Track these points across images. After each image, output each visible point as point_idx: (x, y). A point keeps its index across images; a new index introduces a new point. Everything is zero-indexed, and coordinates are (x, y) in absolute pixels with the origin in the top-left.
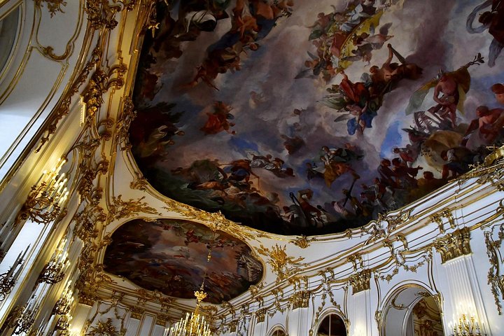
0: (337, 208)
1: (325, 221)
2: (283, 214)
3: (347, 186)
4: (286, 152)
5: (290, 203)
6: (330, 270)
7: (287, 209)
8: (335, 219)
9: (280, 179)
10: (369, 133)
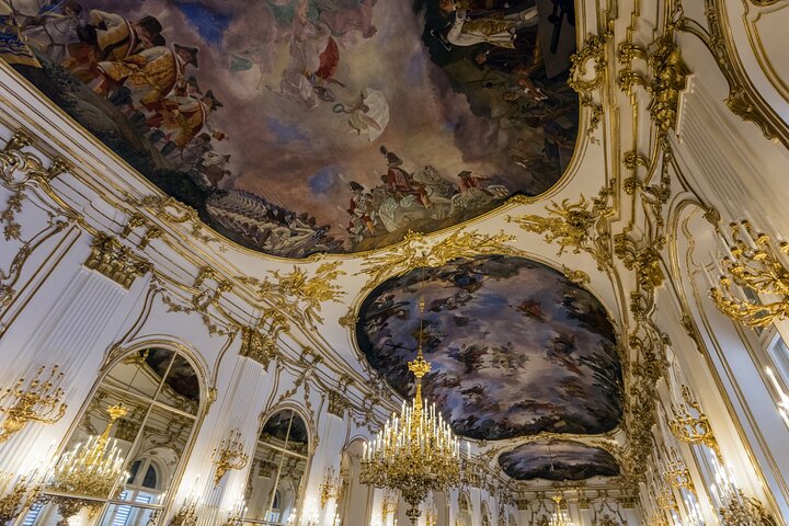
0: (383, 340)
1: (370, 332)
2: (386, 295)
3: (406, 344)
4: (460, 315)
5: (396, 300)
6: (318, 359)
7: (391, 298)
8: (372, 339)
9: (431, 301)
10: (445, 357)
